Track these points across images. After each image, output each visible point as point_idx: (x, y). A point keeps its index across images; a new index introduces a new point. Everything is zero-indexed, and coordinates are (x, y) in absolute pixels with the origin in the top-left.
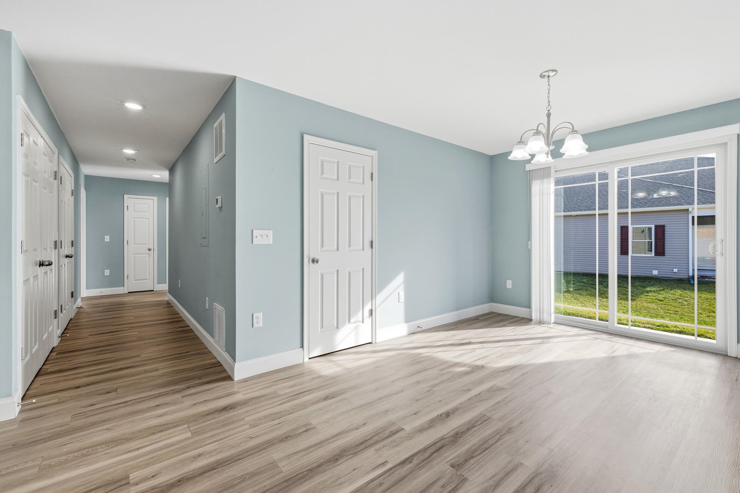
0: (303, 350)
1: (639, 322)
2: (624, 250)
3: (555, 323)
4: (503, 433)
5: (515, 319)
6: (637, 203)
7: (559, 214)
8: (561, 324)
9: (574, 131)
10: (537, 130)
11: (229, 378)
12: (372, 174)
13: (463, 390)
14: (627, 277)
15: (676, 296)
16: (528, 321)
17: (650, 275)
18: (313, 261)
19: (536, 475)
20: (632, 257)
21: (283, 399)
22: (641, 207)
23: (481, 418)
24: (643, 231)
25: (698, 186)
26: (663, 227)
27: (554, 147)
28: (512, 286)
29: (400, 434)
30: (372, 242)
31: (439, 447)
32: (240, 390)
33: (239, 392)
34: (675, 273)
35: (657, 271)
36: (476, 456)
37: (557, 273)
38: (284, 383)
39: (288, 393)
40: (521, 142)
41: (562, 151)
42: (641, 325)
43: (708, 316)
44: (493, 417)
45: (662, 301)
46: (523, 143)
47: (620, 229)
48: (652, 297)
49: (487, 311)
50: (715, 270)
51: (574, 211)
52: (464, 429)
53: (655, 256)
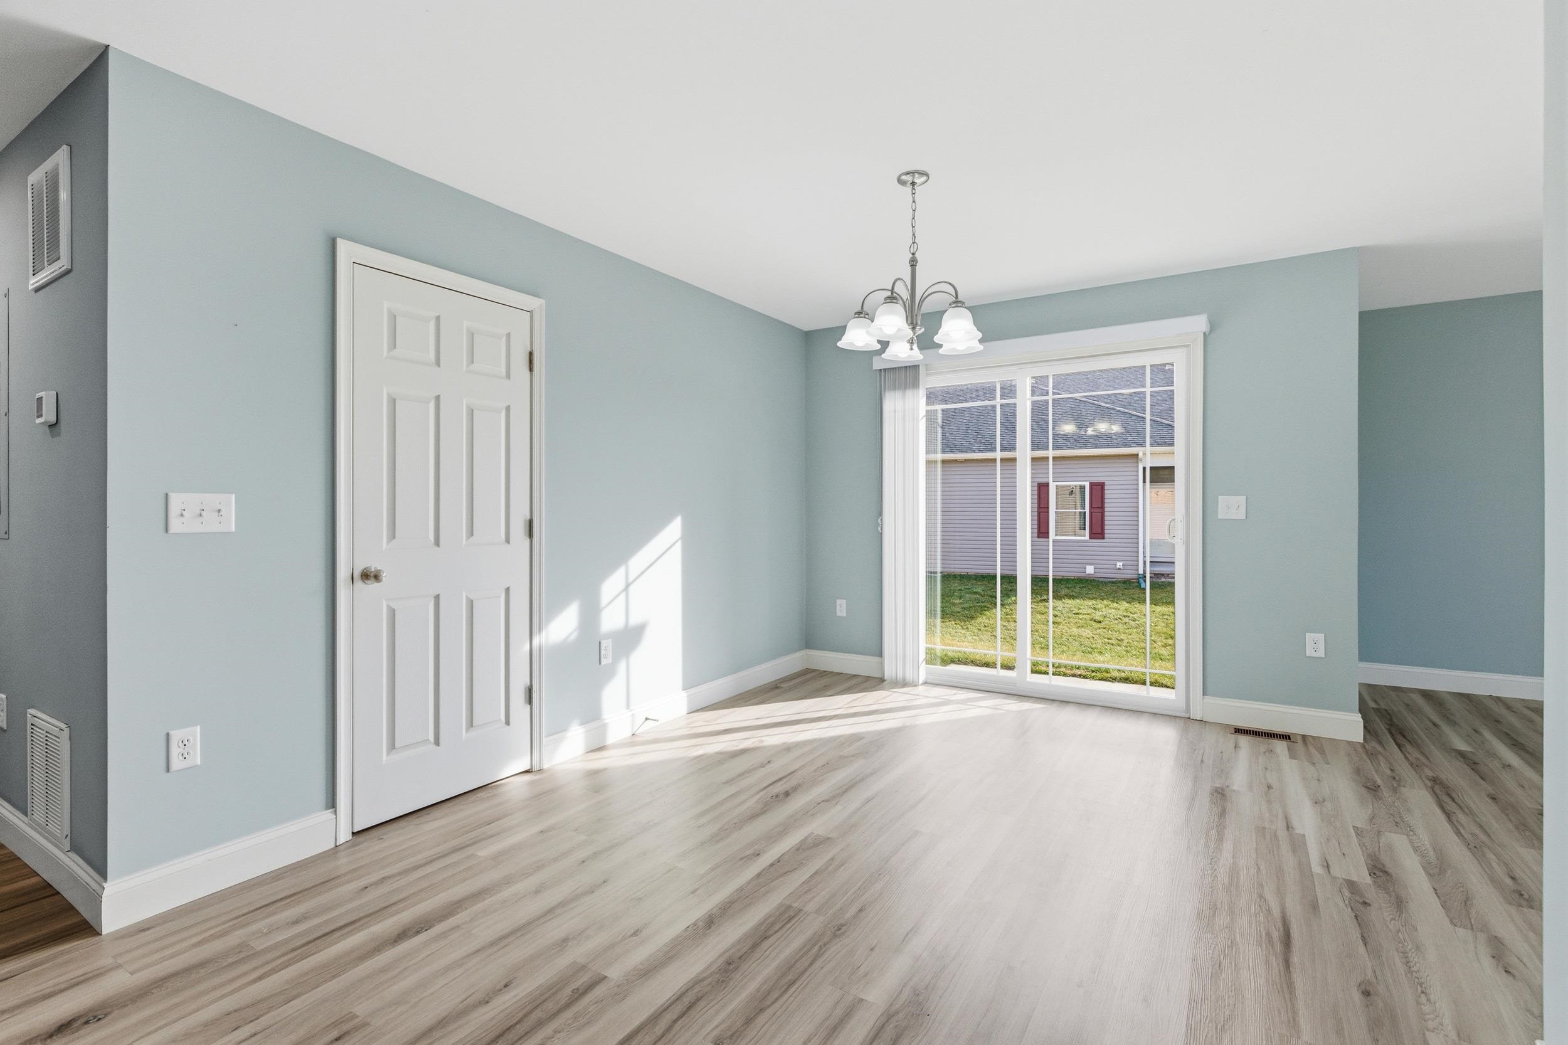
0: (335, 812)
1: (1065, 667)
2: (1042, 531)
3: (925, 683)
4: (826, 940)
5: (854, 682)
6: (1062, 441)
7: (932, 457)
8: (938, 685)
9: (957, 303)
10: (892, 291)
11: (86, 928)
12: (531, 354)
13: (744, 857)
14: (1046, 580)
15: (1121, 612)
16: (875, 682)
17: (1083, 575)
18: (366, 576)
19: (889, 1016)
20: (1054, 541)
21: (268, 963)
22: (1069, 448)
23: (781, 914)
24: (1072, 493)
25: (1152, 414)
26: (1101, 486)
27: (923, 329)
28: (847, 613)
29: (599, 991)
30: (531, 522)
31: (690, 1003)
32: (120, 961)
33: (119, 966)
34: (1119, 569)
35: (1093, 567)
36: (769, 1006)
37: (931, 576)
38: (274, 913)
39: (286, 942)
40: (861, 313)
41: (936, 339)
42: (1068, 672)
43: (1165, 646)
44: (806, 909)
45: (1100, 622)
46: (867, 316)
47: (1036, 488)
48: (1085, 616)
49: (797, 669)
50: (1174, 563)
51: (962, 452)
52: (745, 949)
53: (1090, 538)
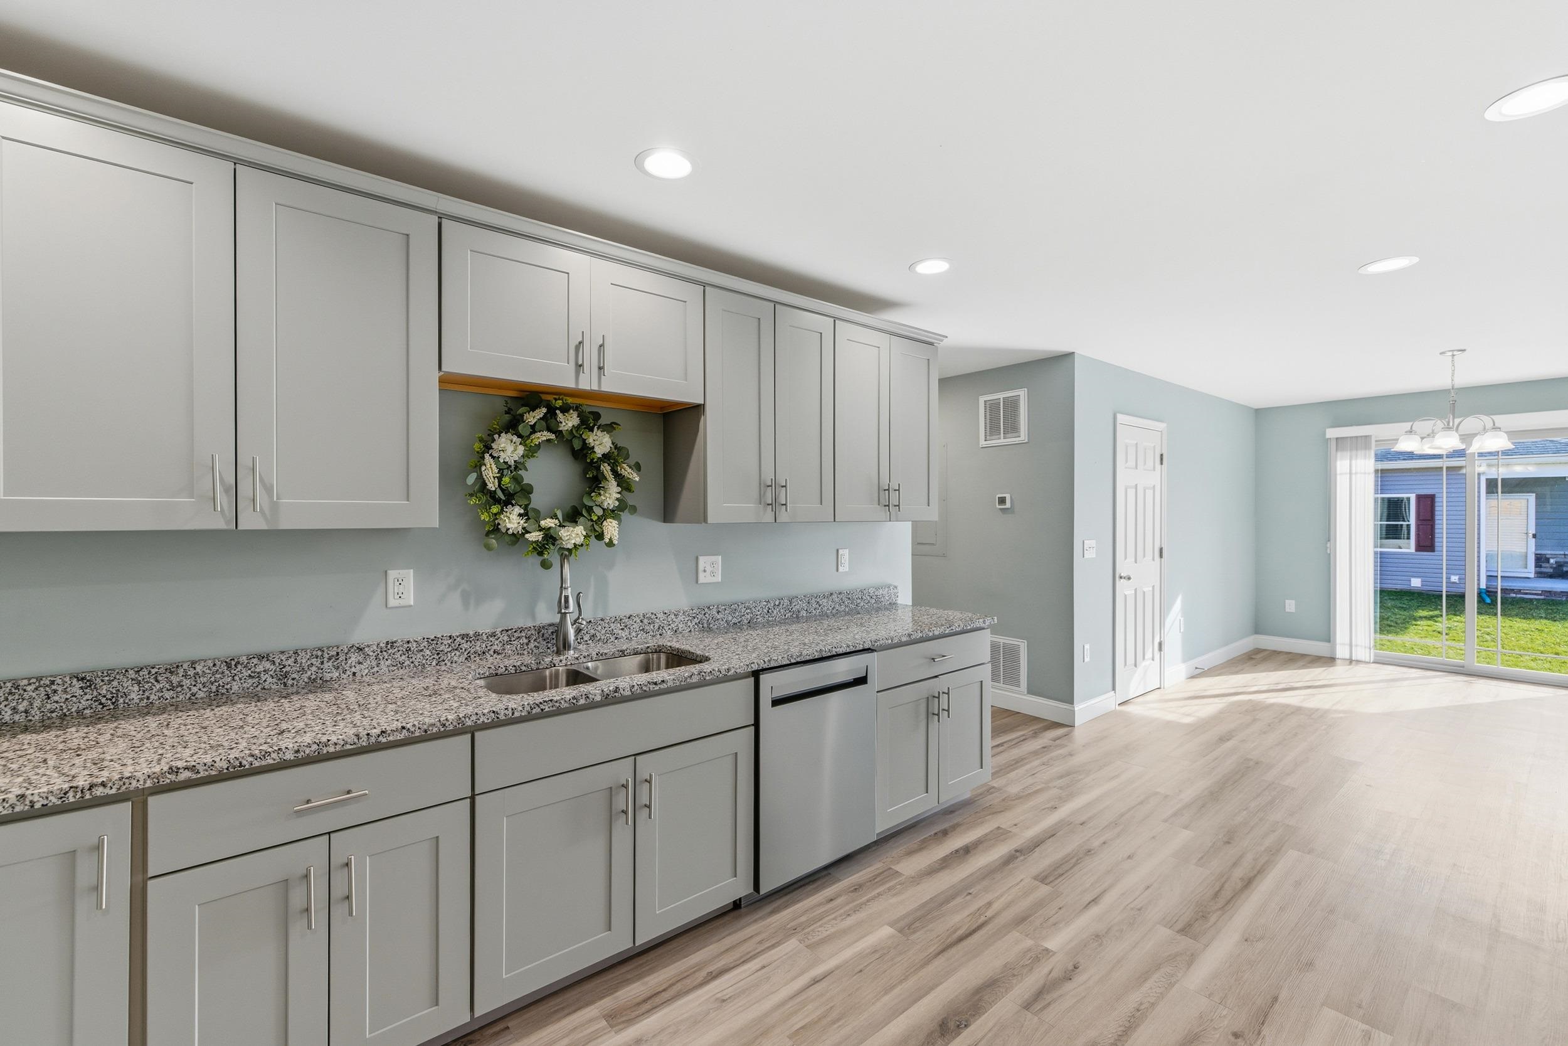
0: (1115, 693)
12: (1162, 455)
17: (1405, 587)
22: (1391, 460)
26: (1432, 498)
28: (1295, 609)
30: (1162, 549)
35: (1418, 580)
48: (1427, 628)
53: (1416, 550)
